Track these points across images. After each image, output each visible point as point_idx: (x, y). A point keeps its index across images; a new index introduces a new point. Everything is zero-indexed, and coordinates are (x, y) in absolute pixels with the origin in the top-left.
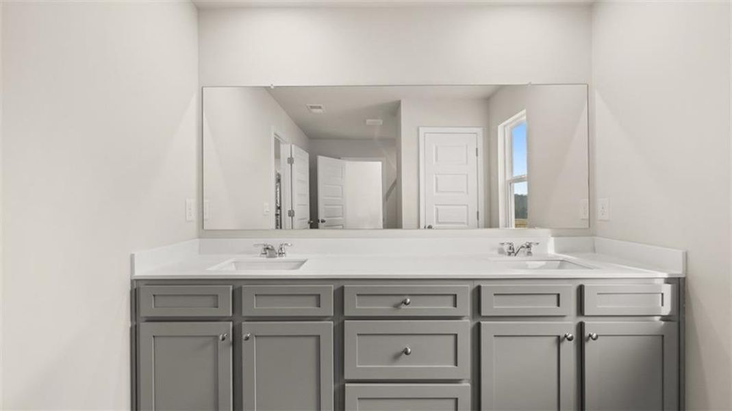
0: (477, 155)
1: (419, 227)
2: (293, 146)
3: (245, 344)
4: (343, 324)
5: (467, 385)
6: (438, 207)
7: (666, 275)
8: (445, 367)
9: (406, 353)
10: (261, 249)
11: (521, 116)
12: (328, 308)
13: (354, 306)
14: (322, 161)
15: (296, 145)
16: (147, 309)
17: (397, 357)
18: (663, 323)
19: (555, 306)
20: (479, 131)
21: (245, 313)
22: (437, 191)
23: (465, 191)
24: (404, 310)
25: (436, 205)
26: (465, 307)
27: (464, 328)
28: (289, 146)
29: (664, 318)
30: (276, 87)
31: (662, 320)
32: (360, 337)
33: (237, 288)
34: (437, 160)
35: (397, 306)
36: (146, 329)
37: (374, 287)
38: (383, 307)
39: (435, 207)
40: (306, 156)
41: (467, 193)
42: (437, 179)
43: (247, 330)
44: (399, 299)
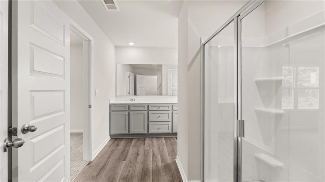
1: (167, 95)
2: (130, 72)
3: (131, 115)
4: (149, 112)
5: (171, 122)
8: (167, 119)
9: (160, 116)
10: (130, 100)
12: (146, 109)
13: (150, 108)
14: (138, 76)
15: (131, 72)
16: (113, 109)
17: (158, 117)
21: (131, 110)
22: (172, 87)
24: (160, 109)
26: (171, 108)
27: (170, 112)
28: (129, 72)
30: (133, 64)
32: (152, 114)
33: (129, 105)
34: (172, 78)
35: (158, 108)
36: (112, 113)
37: (154, 105)
38: (156, 108)
40: (133, 75)
42: (172, 83)
43: (131, 113)
44: (159, 107)
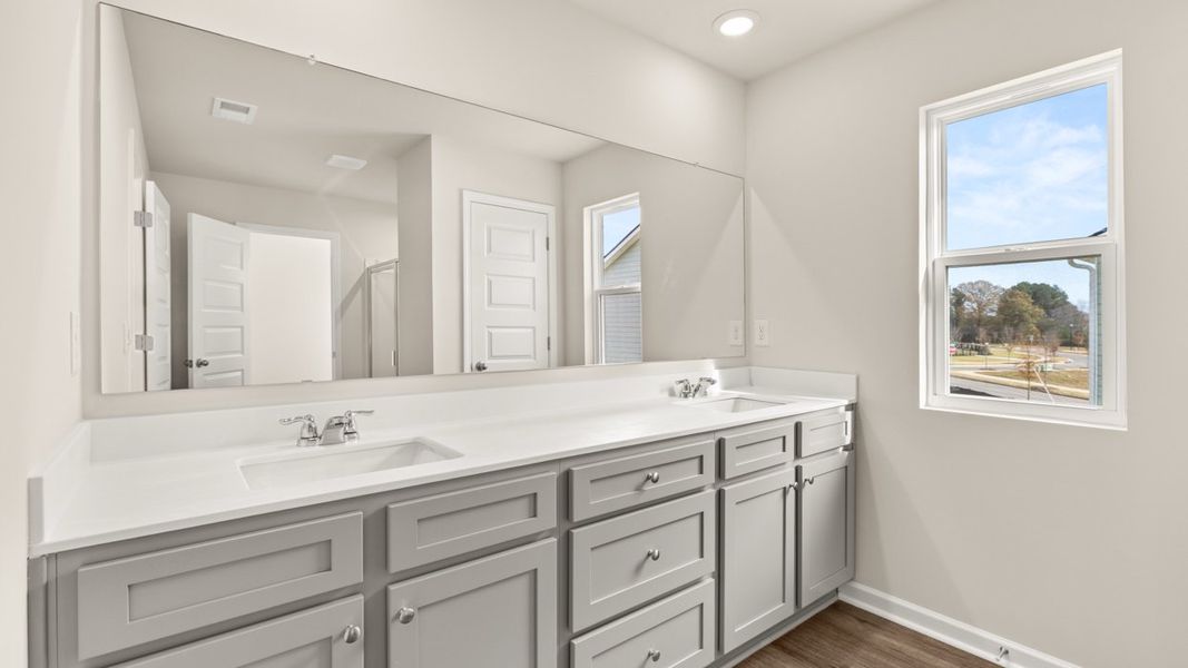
0: (548, 248)
2: (150, 184)
3: (396, 632)
4: (568, 536)
5: (711, 582)
6: (493, 331)
7: (846, 402)
9: (653, 557)
11: (632, 198)
17: (639, 568)
18: (847, 453)
19: (781, 452)
20: (551, 210)
22: (490, 303)
23: (531, 303)
24: (649, 492)
25: (489, 327)
26: (709, 469)
28: (139, 183)
29: (846, 448)
31: (845, 450)
32: (596, 552)
34: (490, 250)
35: (639, 489)
38: (622, 495)
39: (486, 329)
40: (166, 211)
41: (534, 308)
42: (490, 283)
43: (402, 599)
